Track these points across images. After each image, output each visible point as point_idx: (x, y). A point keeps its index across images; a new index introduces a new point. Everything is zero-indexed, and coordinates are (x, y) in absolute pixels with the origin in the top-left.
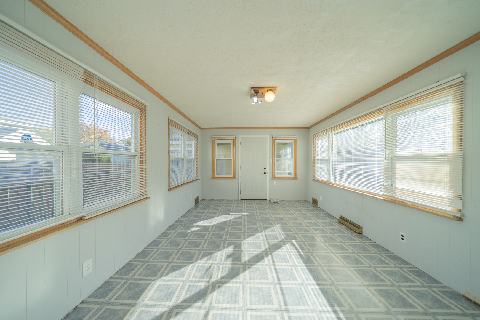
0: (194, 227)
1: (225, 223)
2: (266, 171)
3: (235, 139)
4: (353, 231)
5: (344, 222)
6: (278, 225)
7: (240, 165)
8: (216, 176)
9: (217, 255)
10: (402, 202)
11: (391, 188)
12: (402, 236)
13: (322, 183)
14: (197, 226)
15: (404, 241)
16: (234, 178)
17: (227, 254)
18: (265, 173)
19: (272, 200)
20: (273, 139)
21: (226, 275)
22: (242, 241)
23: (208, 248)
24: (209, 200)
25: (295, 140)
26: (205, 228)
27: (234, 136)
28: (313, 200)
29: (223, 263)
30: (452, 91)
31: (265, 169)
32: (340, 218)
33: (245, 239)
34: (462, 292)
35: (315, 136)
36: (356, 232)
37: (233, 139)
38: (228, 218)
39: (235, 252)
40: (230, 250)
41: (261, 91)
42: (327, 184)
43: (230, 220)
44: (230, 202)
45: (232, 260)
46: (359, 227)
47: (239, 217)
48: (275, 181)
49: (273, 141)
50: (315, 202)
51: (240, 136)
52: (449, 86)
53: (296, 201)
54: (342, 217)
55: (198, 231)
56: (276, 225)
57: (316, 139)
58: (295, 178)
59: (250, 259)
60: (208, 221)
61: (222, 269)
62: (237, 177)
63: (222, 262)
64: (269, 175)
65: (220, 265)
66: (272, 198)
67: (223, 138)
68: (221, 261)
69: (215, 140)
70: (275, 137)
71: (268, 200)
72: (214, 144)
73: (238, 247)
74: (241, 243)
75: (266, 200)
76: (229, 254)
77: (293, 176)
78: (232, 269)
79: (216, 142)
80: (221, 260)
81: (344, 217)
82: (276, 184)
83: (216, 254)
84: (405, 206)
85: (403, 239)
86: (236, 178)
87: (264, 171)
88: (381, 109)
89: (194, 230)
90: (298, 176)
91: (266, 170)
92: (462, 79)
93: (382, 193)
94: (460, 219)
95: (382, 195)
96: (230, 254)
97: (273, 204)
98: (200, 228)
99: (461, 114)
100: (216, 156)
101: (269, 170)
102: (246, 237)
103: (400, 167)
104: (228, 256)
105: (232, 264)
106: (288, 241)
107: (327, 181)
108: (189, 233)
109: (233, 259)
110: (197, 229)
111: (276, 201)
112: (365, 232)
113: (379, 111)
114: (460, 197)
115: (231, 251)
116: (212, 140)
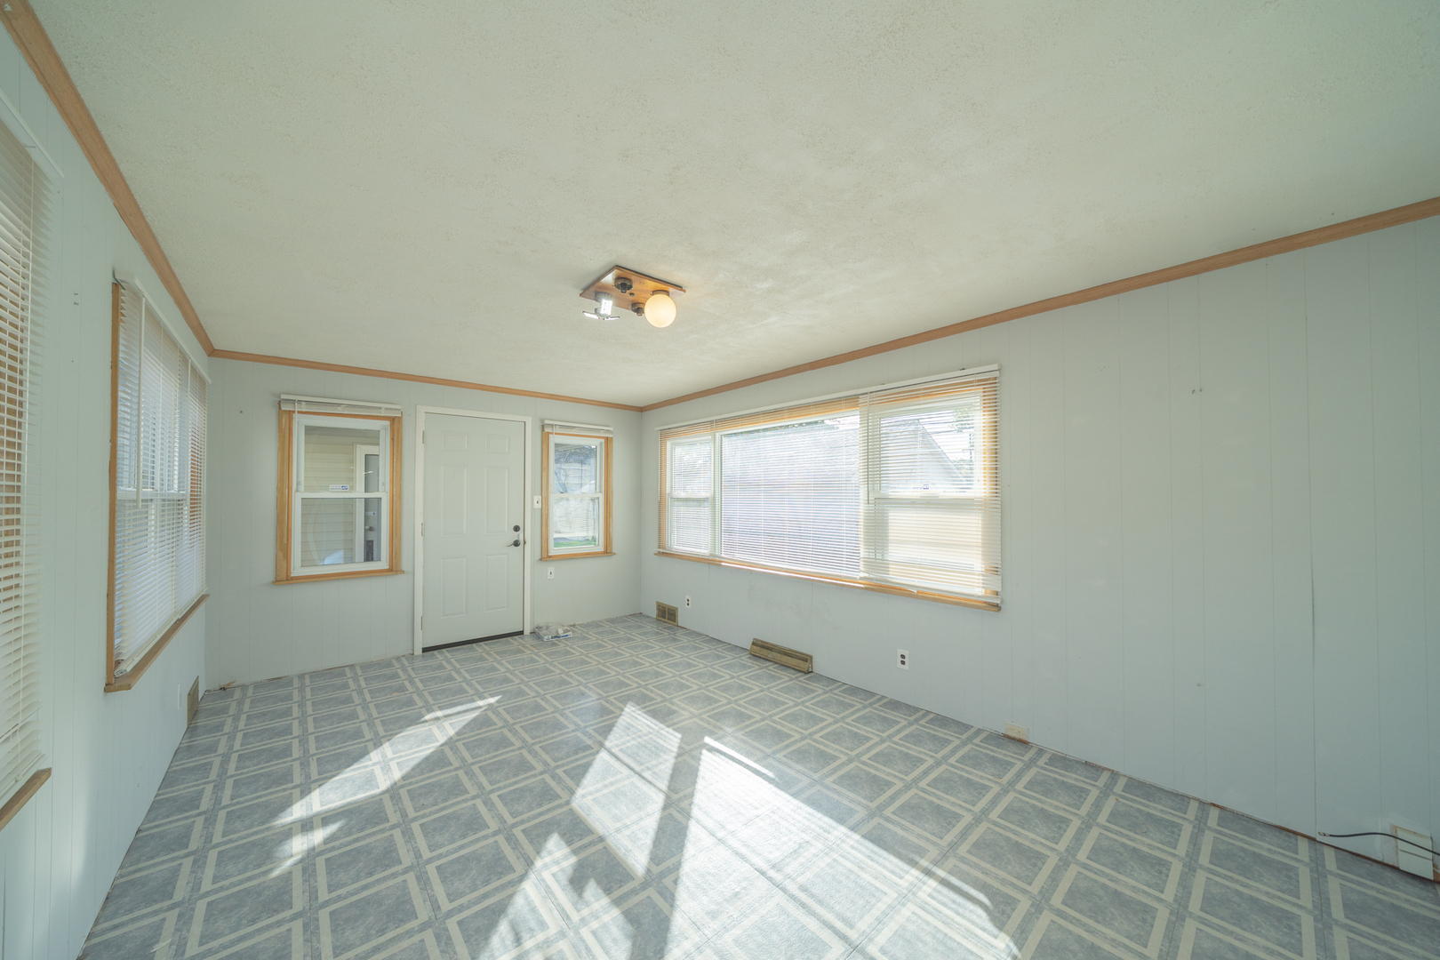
0: (288, 833)
1: (436, 761)
2: (522, 536)
3: (400, 418)
4: (794, 669)
5: (765, 653)
6: (628, 705)
7: (419, 520)
8: (297, 570)
9: (529, 903)
10: (900, 589)
11: (878, 563)
12: (903, 656)
13: (694, 561)
14: (306, 825)
15: (906, 667)
16: (394, 569)
17: (564, 880)
18: (516, 544)
19: (544, 632)
20: (546, 430)
21: (632, 954)
22: (568, 803)
23: (462, 895)
24: (258, 686)
25: (608, 441)
26: (361, 816)
27: (398, 407)
28: (658, 609)
29: (583, 920)
30: (980, 390)
31: (516, 529)
32: (753, 644)
33: (572, 792)
34: (1002, 730)
35: (665, 434)
36: (800, 671)
37: (392, 420)
38: (429, 738)
39: (583, 855)
40: (555, 858)
41: (637, 286)
42: (710, 564)
43: (450, 743)
44: (379, 671)
45: (600, 891)
46: (807, 659)
47: (474, 720)
48: (551, 568)
49: (545, 438)
50: (667, 615)
51: (422, 410)
52: (979, 381)
53: (612, 621)
54: (759, 640)
55: (336, 843)
56: (622, 710)
57: (668, 444)
58: (607, 552)
59: (652, 853)
60: (346, 780)
61: (600, 942)
62: (405, 566)
63: (575, 918)
64: (531, 550)
65: (577, 933)
66: (541, 625)
67: (339, 410)
68: (566, 917)
69: (296, 416)
70: (552, 426)
71: (527, 632)
72: (290, 429)
73: (576, 830)
74: (572, 812)
75: (521, 633)
76: (570, 871)
77: (601, 549)
78: (631, 917)
79: (300, 423)
80: (563, 912)
81: (762, 642)
82: (553, 576)
83: (519, 901)
84: (902, 595)
85: (903, 663)
86: (403, 572)
87: (514, 536)
88: (856, 396)
89: (305, 847)
90: (616, 547)
91: (521, 532)
92: (996, 374)
93: (862, 575)
94: (997, 607)
95: (861, 578)
96: (575, 870)
97: (554, 644)
98: (332, 828)
99: (995, 430)
100: (298, 484)
101: (530, 534)
102: (570, 783)
103: (898, 521)
104: (577, 882)
105: (617, 902)
106: (696, 748)
107: (711, 555)
108: (287, 877)
109: (599, 883)
110: (318, 836)
111: (561, 632)
112: (819, 666)
113: (851, 401)
114: (996, 571)
115: (566, 858)
116: (280, 413)
